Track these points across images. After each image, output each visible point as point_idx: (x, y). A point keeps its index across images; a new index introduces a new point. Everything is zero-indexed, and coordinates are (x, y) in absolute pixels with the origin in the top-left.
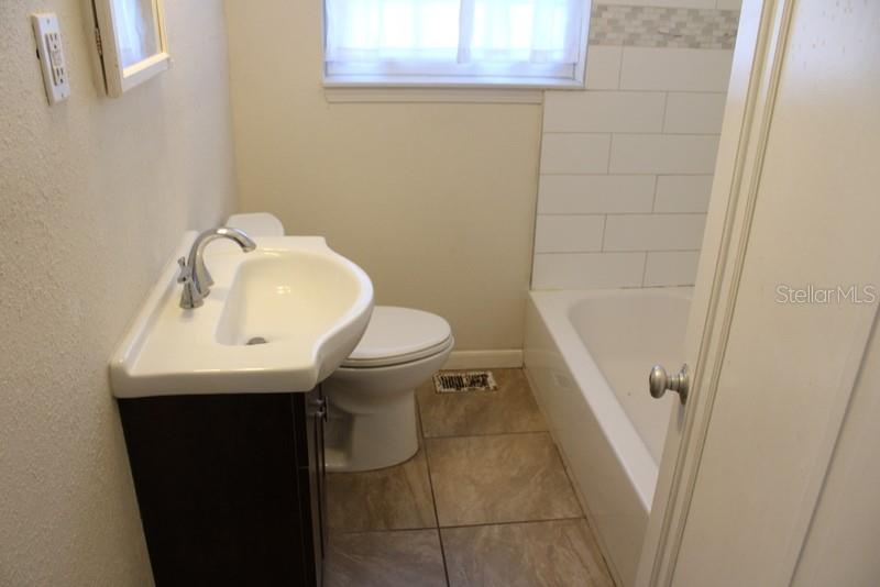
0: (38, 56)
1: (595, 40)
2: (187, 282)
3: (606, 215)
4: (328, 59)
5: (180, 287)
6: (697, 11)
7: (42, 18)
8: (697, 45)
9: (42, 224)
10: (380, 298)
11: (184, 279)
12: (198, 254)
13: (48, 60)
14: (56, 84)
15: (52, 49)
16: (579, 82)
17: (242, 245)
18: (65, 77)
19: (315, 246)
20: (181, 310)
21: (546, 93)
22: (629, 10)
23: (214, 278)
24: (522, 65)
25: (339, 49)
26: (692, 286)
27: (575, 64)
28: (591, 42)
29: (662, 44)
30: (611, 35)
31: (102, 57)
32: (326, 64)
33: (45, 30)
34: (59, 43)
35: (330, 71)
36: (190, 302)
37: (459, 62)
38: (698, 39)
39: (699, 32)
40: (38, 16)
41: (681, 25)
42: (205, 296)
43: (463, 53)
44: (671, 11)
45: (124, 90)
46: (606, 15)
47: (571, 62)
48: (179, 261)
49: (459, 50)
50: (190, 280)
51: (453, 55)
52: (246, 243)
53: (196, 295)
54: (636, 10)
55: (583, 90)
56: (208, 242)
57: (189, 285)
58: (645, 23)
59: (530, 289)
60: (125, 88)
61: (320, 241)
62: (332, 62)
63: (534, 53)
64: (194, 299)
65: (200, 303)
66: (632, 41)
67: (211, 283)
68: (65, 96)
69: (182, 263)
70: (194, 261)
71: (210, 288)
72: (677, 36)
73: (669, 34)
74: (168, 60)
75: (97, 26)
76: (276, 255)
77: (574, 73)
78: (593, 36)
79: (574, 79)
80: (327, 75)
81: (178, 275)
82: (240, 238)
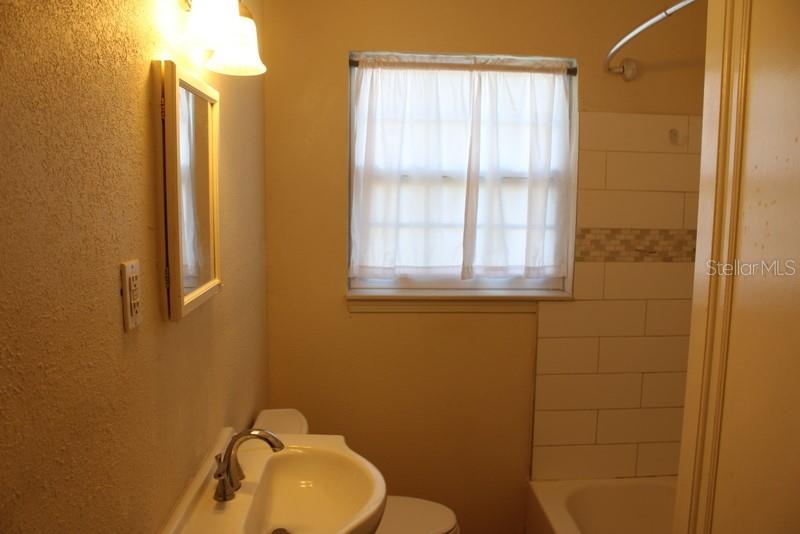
0: (122, 294)
1: (581, 257)
2: (222, 478)
3: (598, 410)
4: (351, 276)
5: (215, 482)
6: (667, 231)
7: (128, 264)
8: (670, 260)
9: (108, 431)
10: (391, 490)
11: (220, 476)
12: (233, 452)
13: (128, 295)
14: (132, 315)
15: (133, 288)
16: (567, 294)
17: (272, 445)
18: (140, 309)
19: (335, 444)
20: (215, 502)
21: (541, 304)
22: (608, 232)
23: (245, 473)
24: (518, 278)
25: (362, 267)
26: (676, 475)
27: (564, 278)
28: (576, 259)
29: (638, 259)
30: (594, 253)
31: (168, 290)
32: (349, 279)
33: (129, 273)
34: (138, 283)
35: (352, 286)
36: (223, 495)
37: (463, 277)
38: (670, 254)
39: (670, 249)
40: (126, 264)
41: (654, 243)
42: (237, 489)
43: (467, 269)
44: (645, 232)
45: (183, 316)
46: (589, 237)
47: (561, 275)
48: (216, 457)
49: (463, 268)
50: (224, 476)
51: (458, 272)
52: (276, 444)
53: (229, 489)
54: (615, 232)
55: (572, 300)
56: (242, 442)
57: (223, 480)
58: (623, 242)
59: (530, 479)
60: (184, 313)
61: (340, 439)
62: (354, 278)
63: (528, 269)
64: (227, 493)
65: (232, 496)
66: (612, 257)
67: (243, 477)
68: (138, 323)
69: (218, 458)
70: (229, 457)
71: (242, 481)
72: (651, 253)
73: (645, 251)
74: (219, 285)
75: (167, 265)
76: (300, 451)
77: (564, 286)
78: (579, 255)
79: (564, 290)
80: (350, 288)
81: (214, 472)
82: (270, 439)
